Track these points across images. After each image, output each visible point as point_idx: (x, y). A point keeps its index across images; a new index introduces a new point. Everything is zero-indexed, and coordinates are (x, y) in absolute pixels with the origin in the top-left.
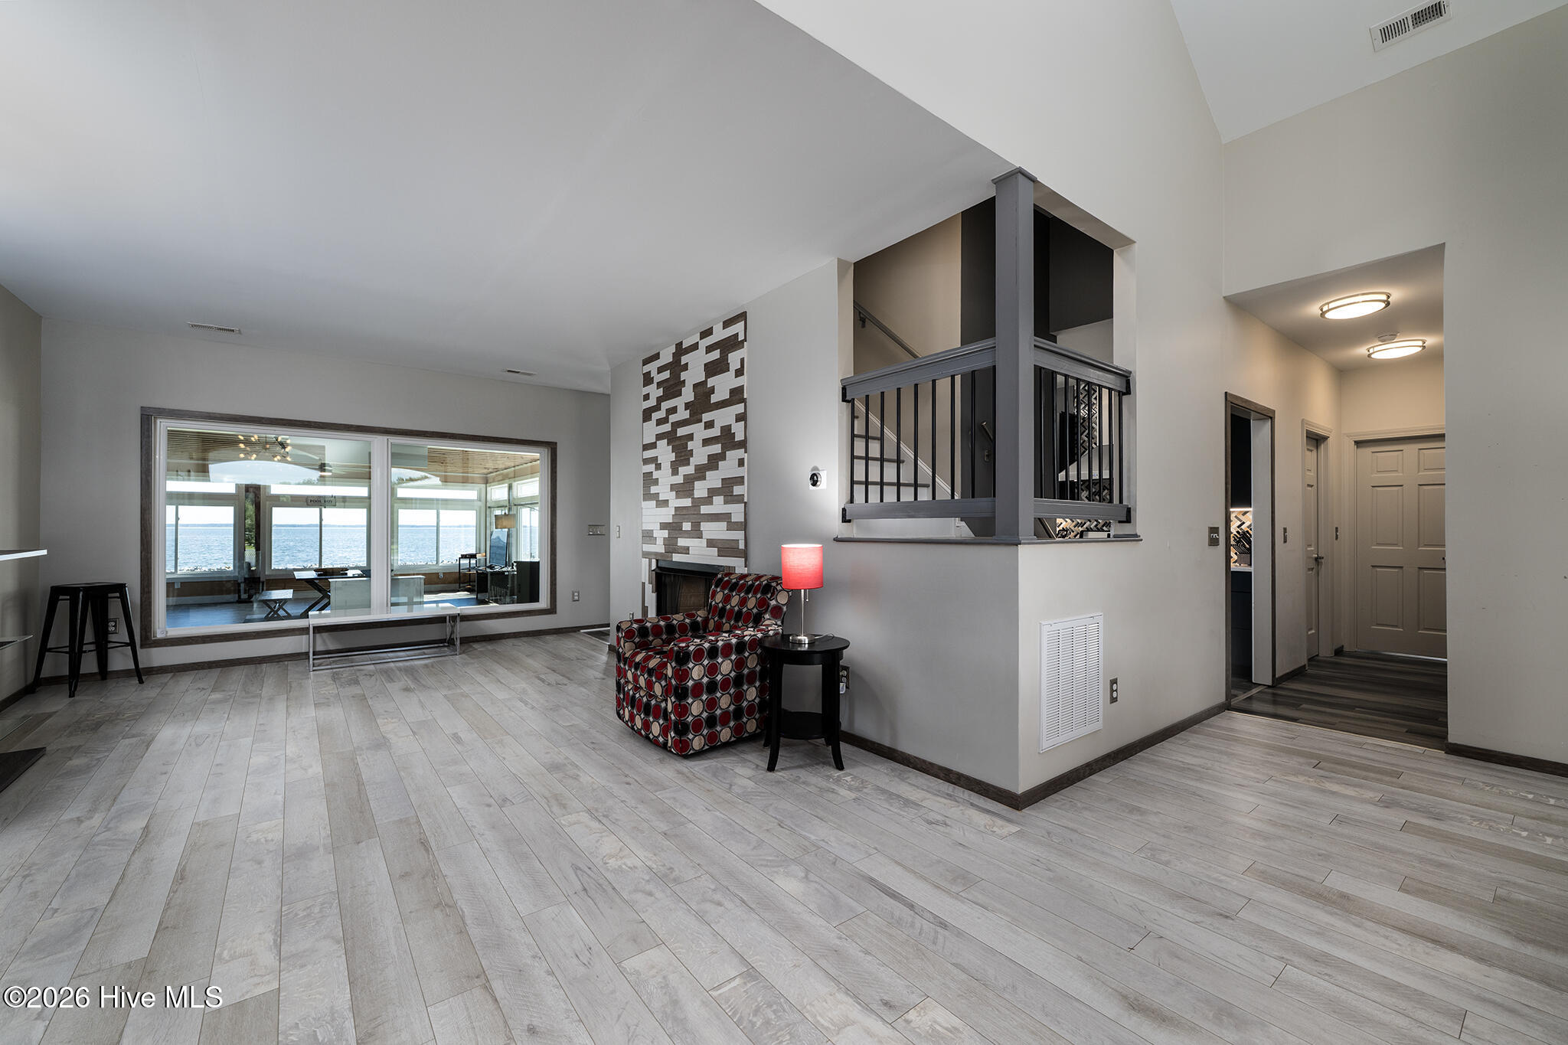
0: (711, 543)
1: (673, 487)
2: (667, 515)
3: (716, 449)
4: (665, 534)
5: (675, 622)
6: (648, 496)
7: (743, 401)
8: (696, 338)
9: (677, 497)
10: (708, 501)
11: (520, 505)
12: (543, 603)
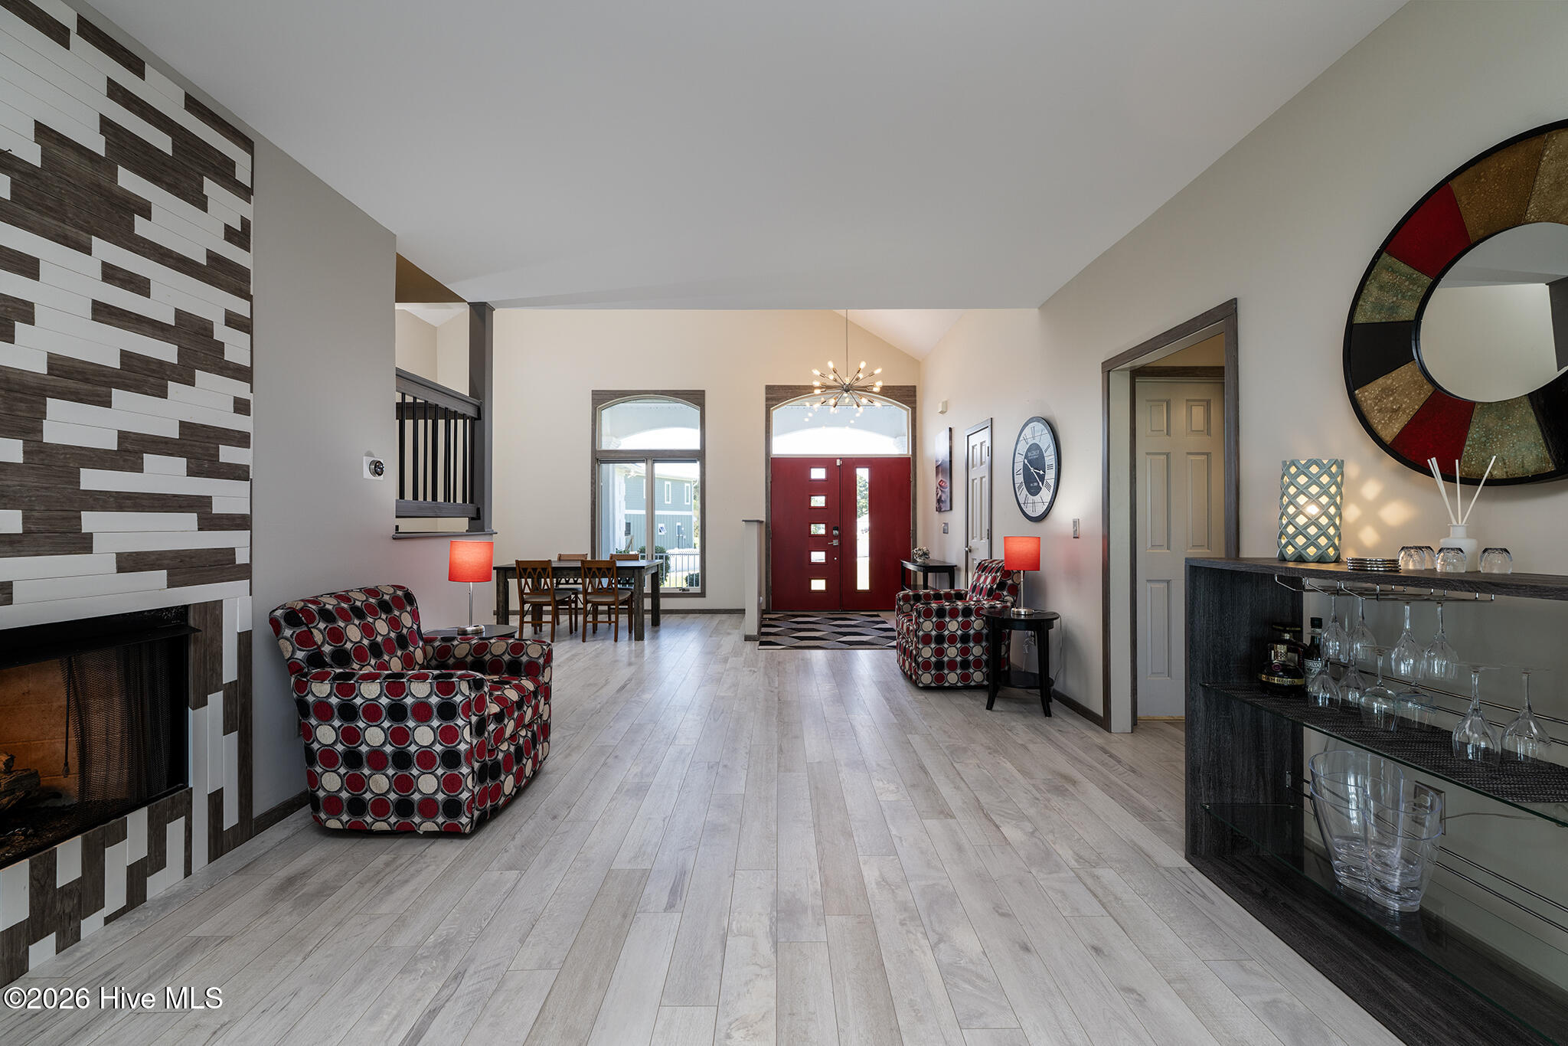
3: (166, 352)
7: (247, 295)
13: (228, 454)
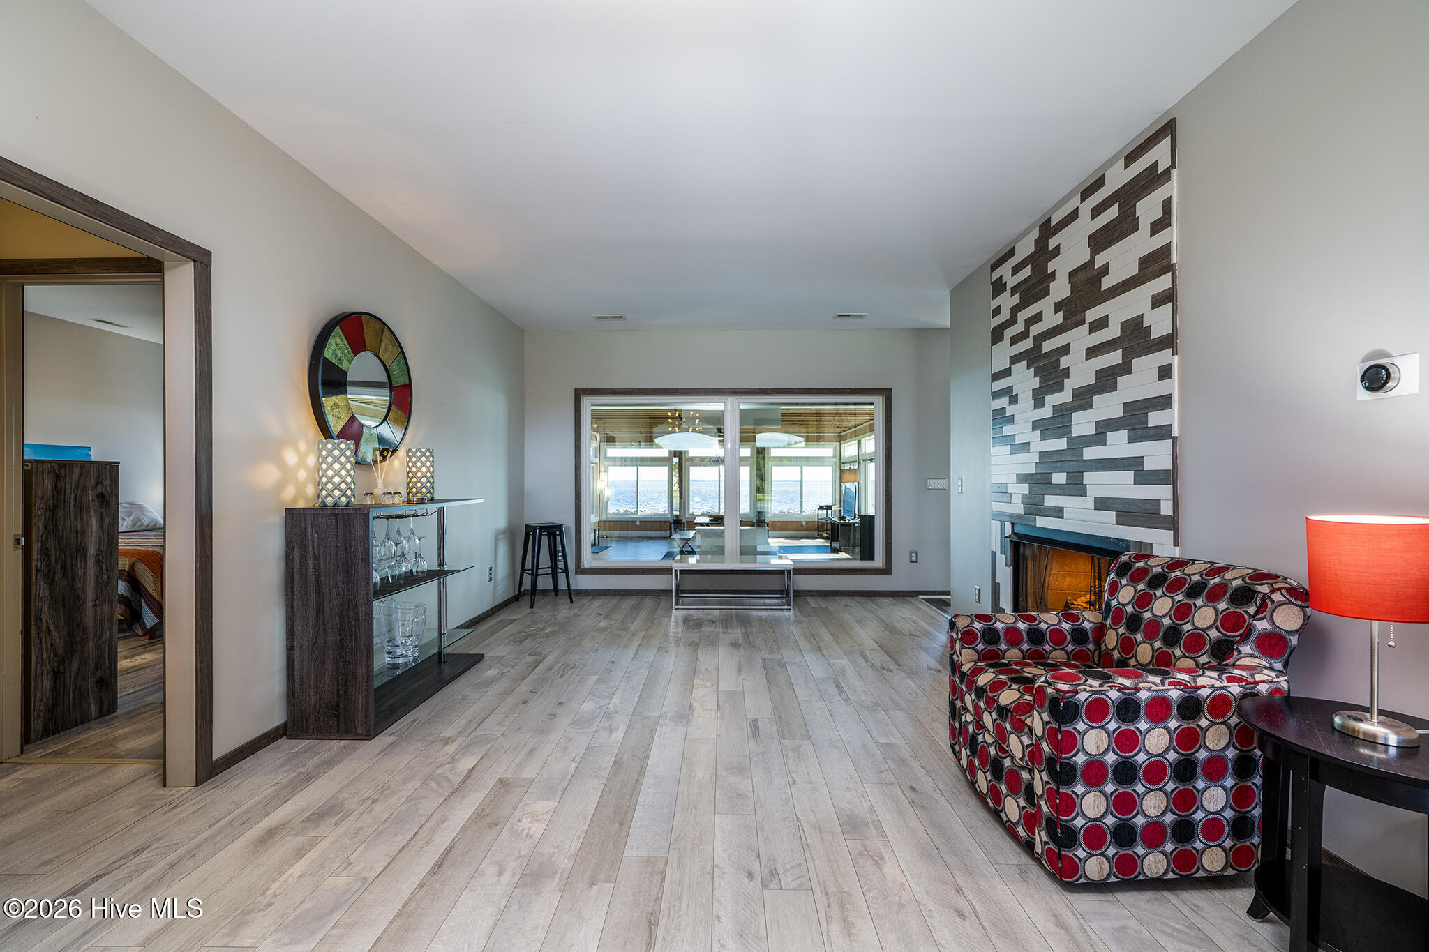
0: (1102, 504)
1: (1036, 425)
2: (1028, 463)
3: (1115, 357)
4: (1025, 489)
5: (1043, 626)
6: (1000, 440)
7: (1170, 268)
8: (1075, 202)
9: (1043, 437)
10: (1098, 438)
11: (867, 460)
12: (879, 562)
13: (1155, 419)
